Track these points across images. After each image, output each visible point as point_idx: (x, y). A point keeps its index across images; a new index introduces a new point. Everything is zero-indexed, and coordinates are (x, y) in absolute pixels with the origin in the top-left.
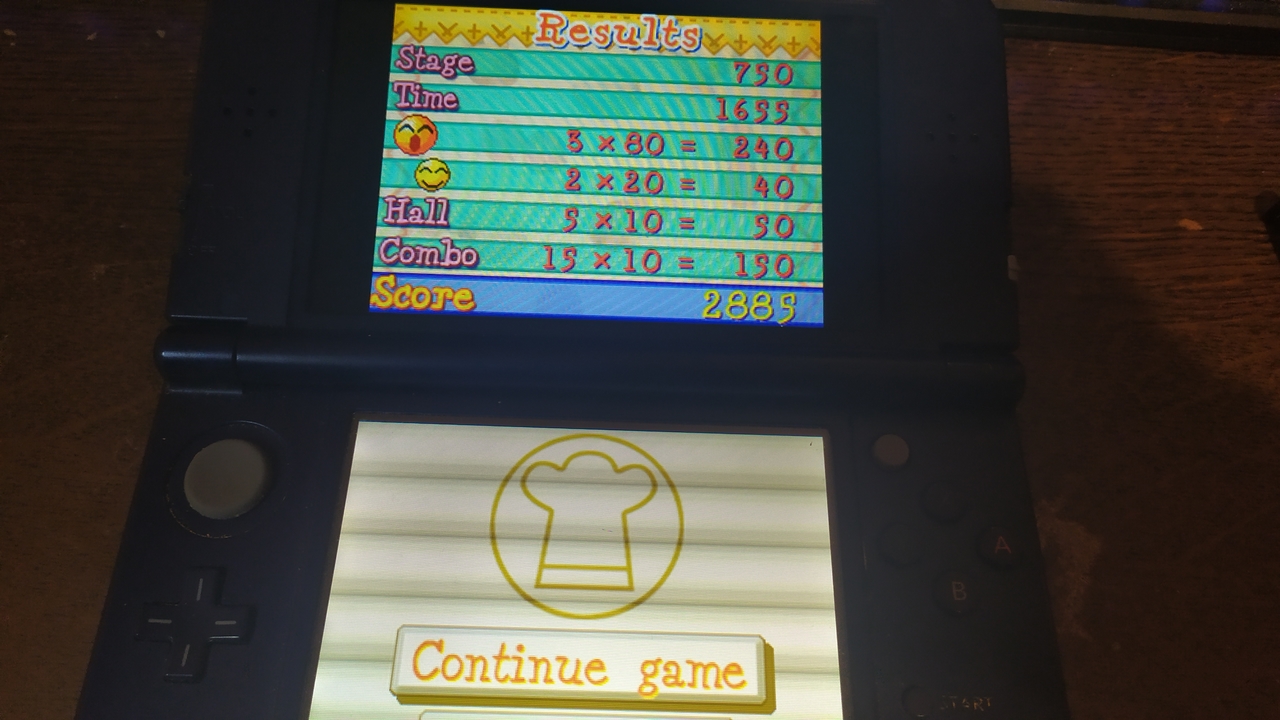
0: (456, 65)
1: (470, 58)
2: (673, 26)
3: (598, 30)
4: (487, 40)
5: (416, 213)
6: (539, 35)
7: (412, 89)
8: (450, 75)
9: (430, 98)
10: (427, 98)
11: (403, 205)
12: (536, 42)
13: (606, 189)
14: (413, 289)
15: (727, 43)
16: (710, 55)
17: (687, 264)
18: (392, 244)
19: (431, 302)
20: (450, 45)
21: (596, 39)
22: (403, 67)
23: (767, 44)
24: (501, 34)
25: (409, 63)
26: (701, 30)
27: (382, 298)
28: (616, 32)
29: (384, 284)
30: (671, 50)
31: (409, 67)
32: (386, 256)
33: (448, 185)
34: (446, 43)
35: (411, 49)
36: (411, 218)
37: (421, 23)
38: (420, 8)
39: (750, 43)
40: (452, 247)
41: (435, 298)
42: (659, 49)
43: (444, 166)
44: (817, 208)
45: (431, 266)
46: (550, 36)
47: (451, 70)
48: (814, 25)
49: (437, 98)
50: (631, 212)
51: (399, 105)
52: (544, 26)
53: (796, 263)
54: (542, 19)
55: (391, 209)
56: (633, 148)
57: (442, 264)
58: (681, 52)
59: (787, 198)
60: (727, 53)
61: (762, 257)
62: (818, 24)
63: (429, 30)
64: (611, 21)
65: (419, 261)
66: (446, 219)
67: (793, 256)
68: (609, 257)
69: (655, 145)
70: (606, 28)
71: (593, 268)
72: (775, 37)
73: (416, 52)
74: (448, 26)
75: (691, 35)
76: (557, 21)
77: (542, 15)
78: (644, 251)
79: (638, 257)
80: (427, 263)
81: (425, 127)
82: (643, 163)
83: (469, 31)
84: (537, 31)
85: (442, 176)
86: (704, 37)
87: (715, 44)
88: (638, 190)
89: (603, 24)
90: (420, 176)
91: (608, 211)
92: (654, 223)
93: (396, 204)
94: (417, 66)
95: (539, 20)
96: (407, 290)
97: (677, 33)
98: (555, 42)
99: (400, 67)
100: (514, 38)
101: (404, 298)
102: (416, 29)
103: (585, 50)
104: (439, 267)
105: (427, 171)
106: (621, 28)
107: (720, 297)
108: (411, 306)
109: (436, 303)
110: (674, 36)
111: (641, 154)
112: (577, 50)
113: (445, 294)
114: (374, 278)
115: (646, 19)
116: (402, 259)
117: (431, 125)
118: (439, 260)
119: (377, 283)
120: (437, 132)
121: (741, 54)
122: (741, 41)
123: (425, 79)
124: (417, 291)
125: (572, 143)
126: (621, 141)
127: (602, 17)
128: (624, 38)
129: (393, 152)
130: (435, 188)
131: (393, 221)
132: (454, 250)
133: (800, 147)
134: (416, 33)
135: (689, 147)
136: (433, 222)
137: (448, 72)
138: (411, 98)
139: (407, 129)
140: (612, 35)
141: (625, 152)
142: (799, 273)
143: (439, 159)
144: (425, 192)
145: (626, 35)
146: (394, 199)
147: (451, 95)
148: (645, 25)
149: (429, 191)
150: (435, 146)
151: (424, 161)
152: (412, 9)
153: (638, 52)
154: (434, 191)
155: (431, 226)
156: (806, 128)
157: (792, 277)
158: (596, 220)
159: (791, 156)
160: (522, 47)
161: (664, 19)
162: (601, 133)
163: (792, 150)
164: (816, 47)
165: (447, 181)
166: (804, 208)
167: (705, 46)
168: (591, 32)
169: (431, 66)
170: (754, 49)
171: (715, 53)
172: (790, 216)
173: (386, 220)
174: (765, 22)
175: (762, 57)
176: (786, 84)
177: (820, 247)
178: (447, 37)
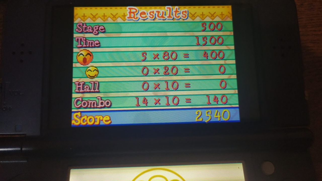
1: (103, 26)
2: (178, 10)
3: (150, 13)
4: (109, 19)
5: (87, 88)
6: (128, 16)
7: (82, 40)
8: (96, 33)
9: (89, 43)
11: (82, 85)
12: (127, 19)
13: (157, 74)
14: (87, 117)
15: (198, 16)
16: (191, 20)
17: (188, 101)
18: (78, 100)
19: (95, 122)
20: (96, 22)
21: (150, 17)
22: (78, 31)
23: (212, 15)
24: (114, 17)
25: (80, 30)
26: (188, 11)
27: (76, 120)
28: (157, 14)
29: (77, 116)
30: (177, 20)
31: (81, 31)
32: (77, 105)
33: (98, 76)
34: (94, 21)
35: (81, 24)
36: (85, 90)
37: (84, 14)
38: (84, 8)
39: (206, 15)
40: (101, 100)
41: (96, 120)
42: (173, 19)
43: (96, 69)
44: (235, 76)
45: (94, 108)
46: (132, 16)
47: (97, 31)
48: (229, 7)
49: (92, 43)
50: (167, 82)
51: (78, 46)
52: (130, 13)
53: (228, 98)
54: (129, 10)
55: (77, 86)
56: (166, 57)
57: (98, 106)
58: (181, 20)
59: (223, 73)
60: (198, 19)
62: (230, 7)
63: (87, 16)
64: (155, 9)
65: (89, 106)
66: (98, 89)
67: (227, 95)
68: (160, 100)
69: (174, 56)
70: (153, 12)
71: (154, 105)
72: (215, 13)
73: (83, 25)
74: (94, 15)
75: (184, 13)
76: (135, 11)
77: (129, 8)
78: (172, 97)
79: (171, 99)
80: (92, 106)
81: (88, 54)
82: (170, 63)
83: (102, 16)
84: (128, 15)
85: (95, 72)
86: (189, 14)
87: (193, 16)
88: (169, 74)
89: (152, 11)
90: (88, 73)
91: (158, 82)
92: (175, 86)
93: (79, 84)
94: (84, 31)
95: (128, 10)
96: (85, 117)
97: (179, 13)
98: (135, 18)
99: (77, 31)
100: (119, 18)
101: (84, 121)
102: (82, 16)
103: (146, 21)
104: (97, 108)
105: (90, 71)
106: (158, 12)
107: (202, 113)
108: (87, 123)
109: (97, 122)
110: (178, 14)
111: (169, 60)
112: (143, 21)
113: (100, 118)
114: (73, 114)
115: (167, 8)
116: (83, 106)
117: (90, 53)
118: (97, 105)
119: (74, 116)
120: (93, 56)
121: (203, 20)
122: (203, 15)
123: (87, 35)
124: (89, 118)
125: (143, 57)
126: (161, 55)
127: (151, 8)
128: (160, 16)
129: (77, 65)
130: (93, 77)
131: (78, 91)
132: (102, 101)
133: (227, 54)
134: (82, 18)
135: (186, 56)
136: (93, 91)
137: (95, 32)
138: (82, 43)
139: (81, 55)
141: (163, 59)
142: (229, 102)
143: (94, 66)
144: (90, 79)
145: (160, 14)
146: (78, 83)
147: (97, 41)
148: (167, 10)
149: (91, 79)
150: (92, 61)
151: (89, 67)
152: (80, 9)
153: (165, 21)
154: (93, 79)
155: (93, 92)
156: (228, 46)
157: (227, 103)
158: (154, 86)
159: (224, 57)
160: (123, 21)
161: (174, 8)
162: (154, 52)
163: (224, 55)
164: (230, 15)
165: (98, 74)
166: (230, 77)
167: (190, 17)
168: (147, 14)
169: (89, 30)
170: (208, 17)
171: (193, 20)
172: (225, 80)
173: (76, 91)
174: (211, 7)
175: (211, 20)
176: (220, 30)
177: (237, 91)
178: (94, 19)
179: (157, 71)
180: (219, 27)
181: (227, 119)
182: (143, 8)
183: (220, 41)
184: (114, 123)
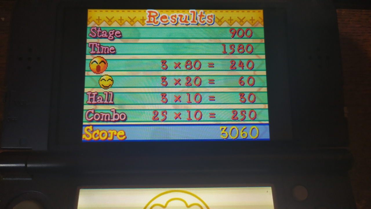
0: (114, 35)
1: (120, 31)
2: (203, 14)
3: (172, 17)
4: (126, 23)
5: (100, 99)
6: (148, 20)
7: (96, 45)
8: (112, 39)
9: (104, 49)
10: (103, 49)
11: (94, 96)
12: (146, 23)
13: (178, 85)
14: (100, 131)
15: (225, 21)
16: (218, 26)
17: (212, 115)
18: (90, 112)
19: (108, 137)
20: (112, 26)
21: (171, 21)
22: (92, 36)
23: (241, 21)
24: (132, 21)
25: (94, 35)
26: (214, 16)
27: (87, 135)
28: (179, 18)
29: (88, 130)
30: (202, 25)
31: (95, 36)
32: (88, 118)
33: (113, 86)
34: (110, 25)
35: (95, 28)
36: (98, 101)
37: (99, 17)
38: (98, 11)
39: (234, 20)
40: (116, 112)
41: (109, 135)
42: (197, 24)
43: (110, 78)
44: (265, 89)
45: (107, 121)
46: (152, 20)
48: (260, 12)
49: (107, 49)
50: (188, 94)
51: (91, 52)
52: (150, 16)
53: (257, 113)
54: (149, 14)
55: (90, 97)
56: (188, 67)
57: (112, 120)
58: (206, 25)
59: (252, 86)
60: (225, 25)
61: (243, 111)
62: (262, 11)
63: (103, 20)
64: (177, 13)
65: (102, 119)
66: (112, 101)
67: (256, 111)
68: (180, 114)
69: (198, 65)
70: (175, 16)
71: (174, 120)
72: (245, 18)
73: (97, 29)
74: (110, 18)
75: (210, 18)
76: (155, 14)
77: (149, 12)
78: (195, 111)
79: (193, 113)
80: (106, 120)
81: (102, 61)
82: (193, 73)
83: (119, 20)
84: (147, 19)
85: (110, 82)
86: (216, 19)
87: (220, 21)
88: (191, 85)
89: (174, 14)
90: (101, 83)
91: (180, 94)
92: (198, 98)
93: (91, 95)
94: (98, 36)
95: (147, 14)
96: (97, 132)
97: (204, 17)
98: (155, 23)
99: (91, 36)
100: (138, 22)
101: (96, 135)
102: (97, 20)
103: (167, 26)
104: (110, 121)
105: (104, 80)
106: (181, 16)
108: (99, 138)
109: (110, 137)
111: (192, 69)
112: (163, 26)
113: (113, 133)
114: (84, 127)
115: (191, 12)
116: (95, 119)
117: (105, 61)
118: (110, 118)
119: (85, 130)
120: (107, 63)
121: (231, 25)
122: (231, 20)
123: (102, 41)
124: (102, 132)
125: (163, 66)
126: (183, 64)
127: (173, 12)
128: (183, 20)
129: (89, 74)
130: (107, 87)
131: (90, 102)
132: (116, 114)
133: (257, 64)
134: (97, 21)
135: (211, 65)
136: (107, 102)
137: (111, 37)
138: (96, 49)
139: (95, 63)
140: (178, 19)
141: (185, 69)
142: (258, 118)
143: (109, 75)
144: (103, 89)
145: (183, 19)
146: (90, 93)
147: (113, 47)
148: (191, 14)
149: (105, 89)
150: (107, 70)
151: (102, 76)
152: (95, 11)
153: (188, 26)
154: (107, 89)
155: (106, 104)
156: (259, 55)
157: (256, 119)
158: (175, 98)
159: (253, 68)
160: (141, 26)
161: (199, 12)
162: (175, 61)
163: (253, 65)
164: (261, 21)
165: (112, 84)
166: (260, 90)
167: (216, 22)
168: (169, 18)
169: (104, 35)
170: (236, 23)
171: (220, 25)
172: (254, 93)
173: (88, 102)
174: (240, 11)
175: (239, 26)
176: (250, 37)
177: (267, 106)
178: (110, 23)
179: (178, 82)
180: (249, 33)
181: (256, 137)
182: (164, 11)
183: (250, 49)
184: (129, 138)
